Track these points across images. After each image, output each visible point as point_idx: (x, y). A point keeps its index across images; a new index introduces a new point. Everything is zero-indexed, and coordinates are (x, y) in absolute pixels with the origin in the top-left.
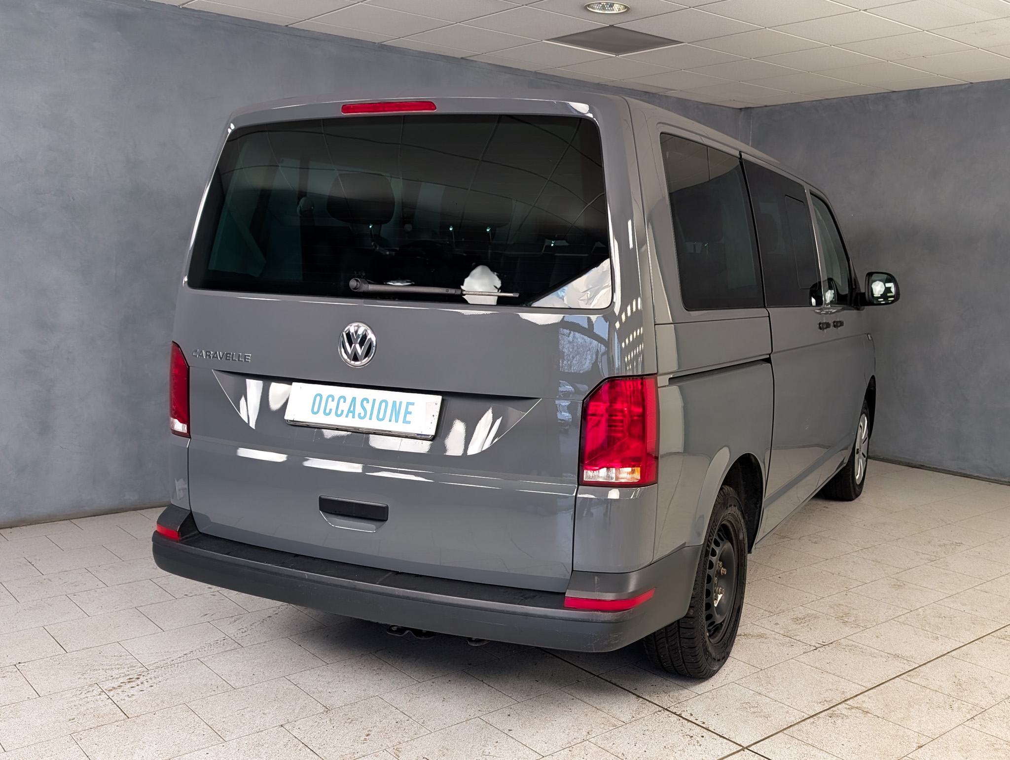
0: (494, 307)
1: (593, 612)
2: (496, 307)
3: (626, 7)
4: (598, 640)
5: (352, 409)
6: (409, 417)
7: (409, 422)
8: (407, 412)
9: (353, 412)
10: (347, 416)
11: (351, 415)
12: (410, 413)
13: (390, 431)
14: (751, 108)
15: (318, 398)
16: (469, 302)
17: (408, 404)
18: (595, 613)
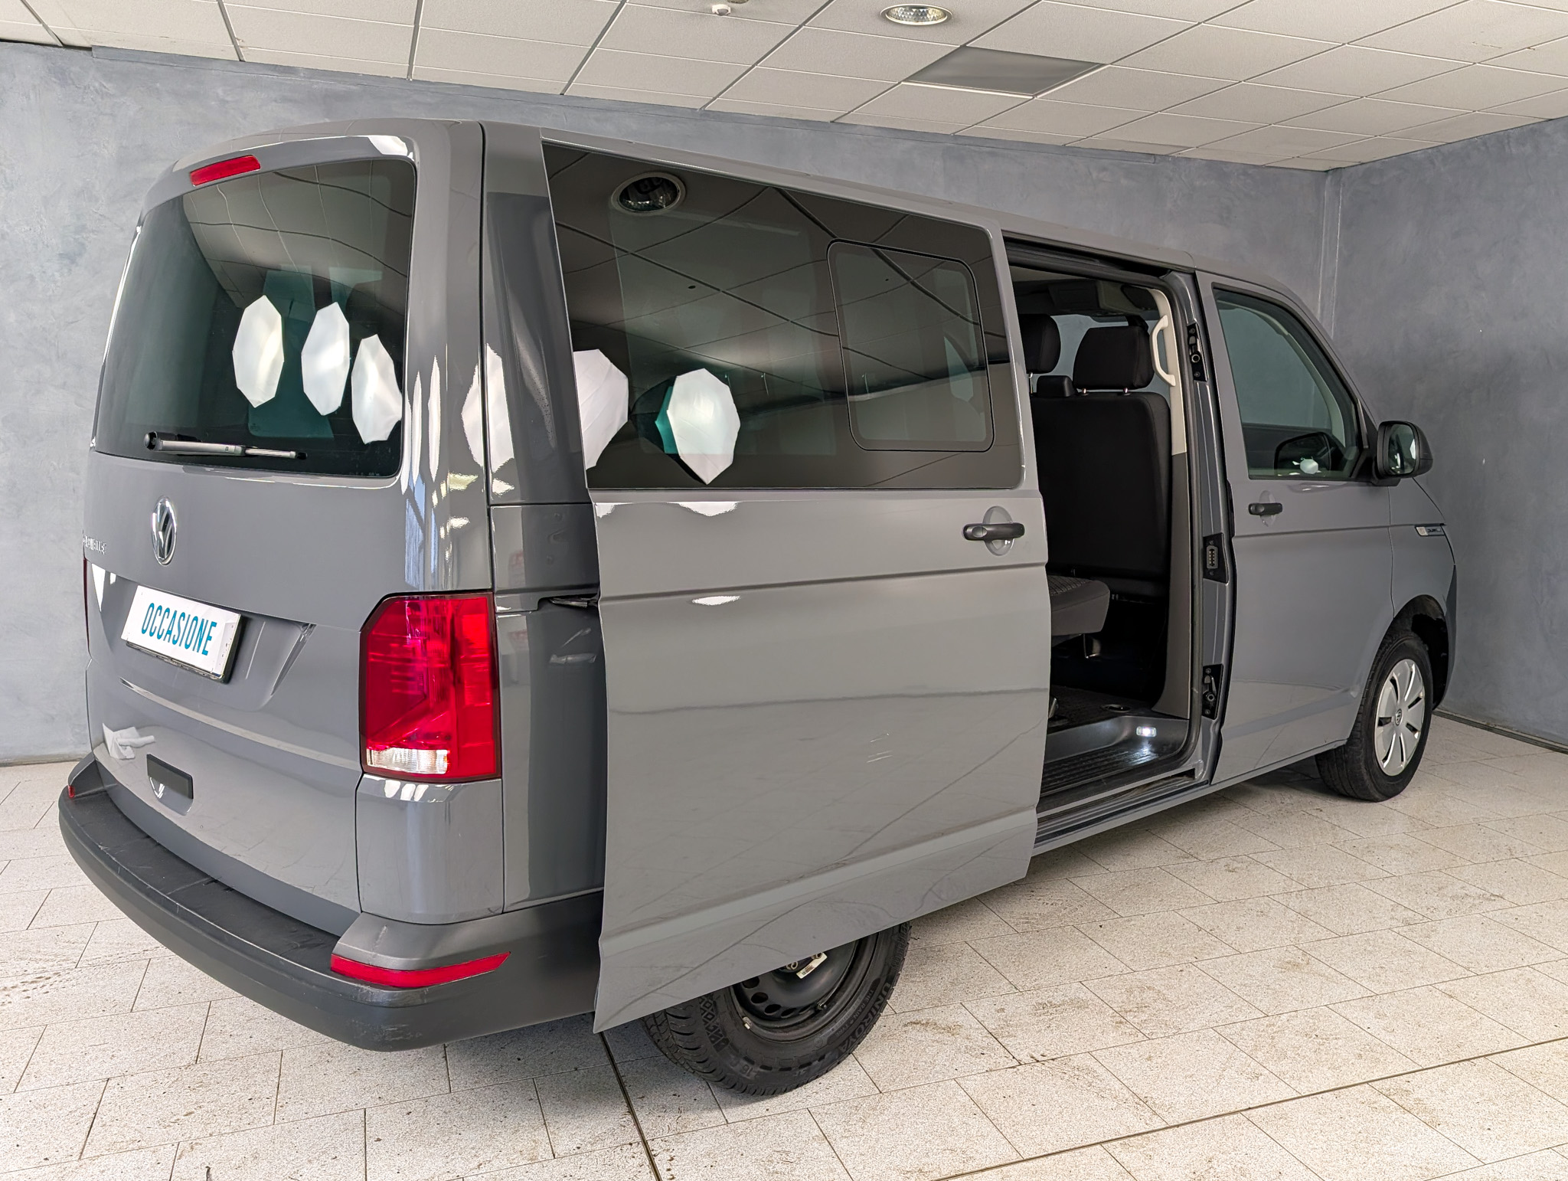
3: (945, 13)
5: (170, 628)
6: (208, 646)
7: (208, 652)
8: (208, 638)
9: (171, 633)
10: (165, 639)
11: (168, 637)
12: (211, 639)
13: (190, 665)
14: (1341, 168)
15: (151, 610)
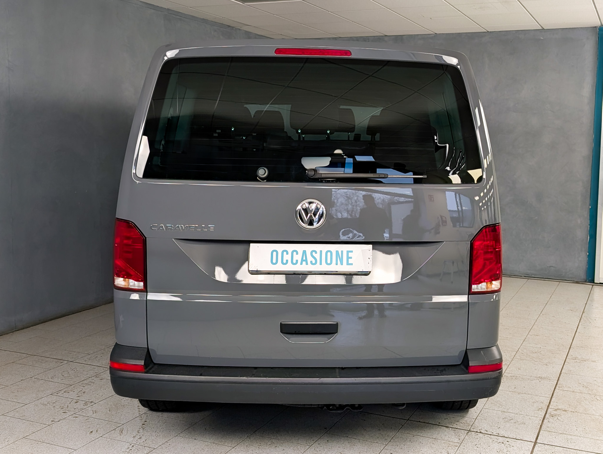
0: (412, 185)
1: (488, 373)
2: (413, 185)
4: (492, 389)
5: (304, 259)
6: (350, 261)
7: (352, 264)
8: (348, 258)
9: (306, 261)
10: (301, 264)
11: (304, 263)
12: (351, 258)
13: (337, 272)
15: (275, 253)
16: (383, 182)
17: (348, 252)
18: (489, 373)
